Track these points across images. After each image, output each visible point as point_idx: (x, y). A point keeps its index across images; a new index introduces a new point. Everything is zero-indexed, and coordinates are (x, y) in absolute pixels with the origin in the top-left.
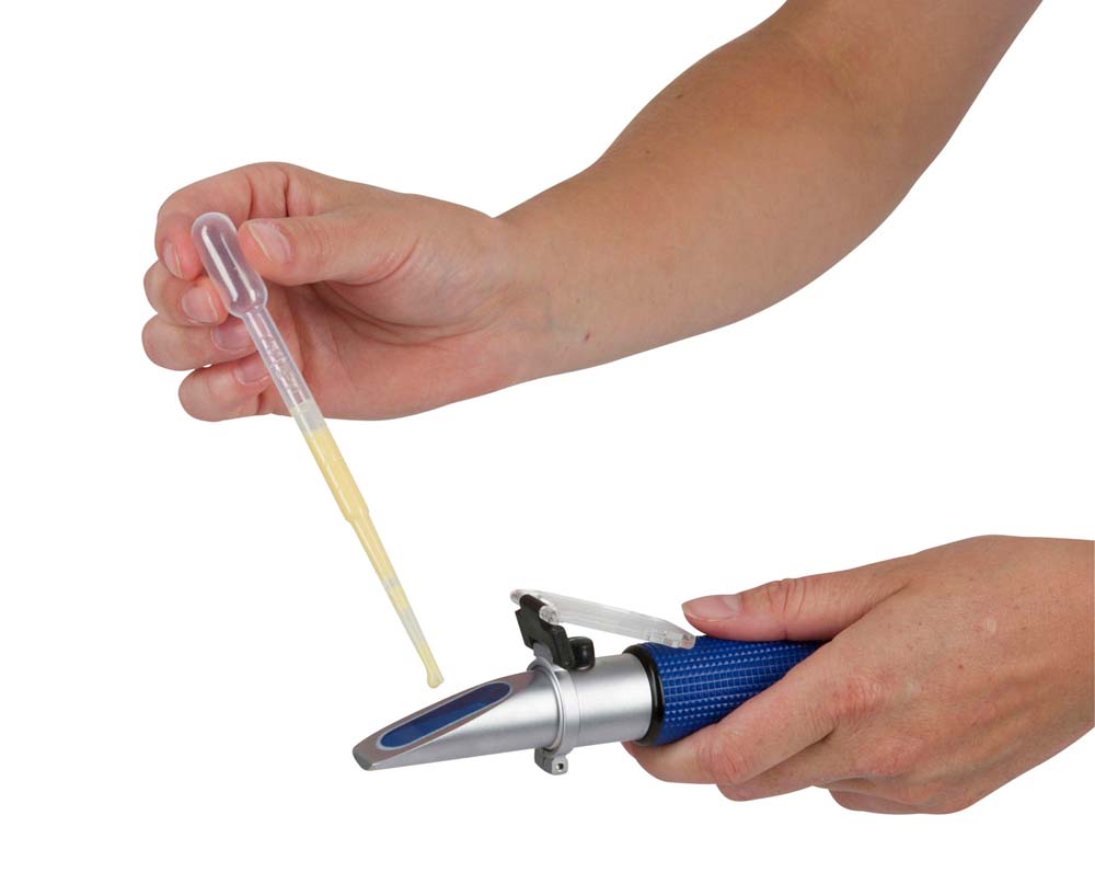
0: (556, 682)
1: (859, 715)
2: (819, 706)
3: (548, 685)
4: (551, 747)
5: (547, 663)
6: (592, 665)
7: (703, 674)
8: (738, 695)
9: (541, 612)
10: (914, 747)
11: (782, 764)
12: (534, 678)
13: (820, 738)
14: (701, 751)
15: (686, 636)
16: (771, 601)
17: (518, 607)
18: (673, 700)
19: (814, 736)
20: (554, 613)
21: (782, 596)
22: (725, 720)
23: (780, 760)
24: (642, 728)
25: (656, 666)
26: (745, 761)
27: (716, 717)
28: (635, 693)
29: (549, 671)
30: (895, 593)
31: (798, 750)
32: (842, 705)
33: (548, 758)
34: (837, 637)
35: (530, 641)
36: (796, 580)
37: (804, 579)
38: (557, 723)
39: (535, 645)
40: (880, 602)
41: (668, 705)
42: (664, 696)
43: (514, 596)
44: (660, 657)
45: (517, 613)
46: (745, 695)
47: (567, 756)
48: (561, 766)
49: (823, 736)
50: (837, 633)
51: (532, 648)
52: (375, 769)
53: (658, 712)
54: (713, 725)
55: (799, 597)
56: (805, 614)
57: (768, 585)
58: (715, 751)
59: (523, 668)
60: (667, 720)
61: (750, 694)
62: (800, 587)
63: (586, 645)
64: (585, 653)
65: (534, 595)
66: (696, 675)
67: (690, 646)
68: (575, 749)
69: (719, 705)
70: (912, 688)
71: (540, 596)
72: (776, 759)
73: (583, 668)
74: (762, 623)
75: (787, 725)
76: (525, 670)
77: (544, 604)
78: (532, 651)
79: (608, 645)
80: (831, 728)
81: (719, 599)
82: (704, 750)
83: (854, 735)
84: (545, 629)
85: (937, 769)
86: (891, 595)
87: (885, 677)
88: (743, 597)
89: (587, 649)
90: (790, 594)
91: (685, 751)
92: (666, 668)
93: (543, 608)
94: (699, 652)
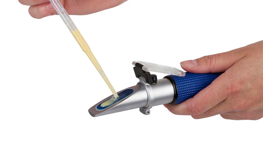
0: (147, 88)
1: (235, 94)
2: (223, 92)
3: (144, 89)
4: (146, 107)
5: (144, 82)
6: (156, 83)
7: (188, 84)
8: (198, 89)
9: (142, 68)
10: (250, 102)
11: (211, 109)
12: (140, 87)
13: (222, 101)
14: (188, 106)
15: (182, 73)
16: (206, 62)
17: (134, 66)
18: (180, 92)
19: (221, 100)
20: (147, 68)
21: (209, 61)
22: (195, 97)
23: (211, 107)
24: (171, 100)
25: (175, 82)
26: (202, 109)
27: (192, 96)
28: (169, 90)
29: (145, 85)
30: (242, 58)
31: (216, 104)
32: (230, 91)
33: (144, 110)
34: (226, 71)
35: (138, 76)
36: (213, 55)
37: (215, 55)
38: (148, 100)
39: (140, 77)
40: (238, 61)
41: (179, 93)
42: (178, 91)
43: (133, 63)
44: (176, 79)
45: (134, 68)
46: (200, 89)
47: (150, 109)
48: (148, 112)
49: (224, 100)
50: (226, 70)
51: (139, 78)
52: (96, 116)
53: (176, 95)
54: (191, 98)
55: (214, 61)
56: (216, 66)
57: (205, 57)
58: (193, 106)
59: (135, 84)
60: (178, 98)
61: (201, 89)
62: (214, 57)
63: (155, 76)
64: (155, 79)
65: (139, 62)
66: (186, 84)
67: (184, 75)
68: (153, 107)
69: (191, 93)
70: (249, 85)
71: (141, 63)
72: (210, 108)
73: (154, 84)
74: (204, 68)
75: (214, 97)
76: (136, 85)
77: (143, 66)
78: (139, 79)
79: (160, 76)
80: (226, 98)
81: (191, 61)
82: (189, 106)
83: (233, 100)
84: (144, 73)
85: (256, 108)
86: (241, 59)
87: (242, 82)
88: (197, 60)
89: (155, 78)
90: (212, 60)
91: (182, 106)
92: (178, 82)
93: (143, 67)
94: (186, 77)
